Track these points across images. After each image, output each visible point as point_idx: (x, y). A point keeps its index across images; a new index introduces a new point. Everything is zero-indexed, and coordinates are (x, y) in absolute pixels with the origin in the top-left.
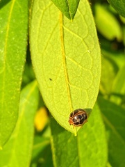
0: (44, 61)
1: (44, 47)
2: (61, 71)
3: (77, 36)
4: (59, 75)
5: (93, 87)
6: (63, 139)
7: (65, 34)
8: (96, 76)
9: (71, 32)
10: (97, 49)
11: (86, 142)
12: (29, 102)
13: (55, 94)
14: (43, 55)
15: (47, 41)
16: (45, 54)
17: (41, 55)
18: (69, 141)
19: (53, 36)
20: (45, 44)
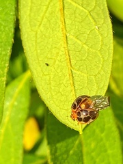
0: (38, 41)
1: (38, 23)
2: (61, 53)
3: (81, 8)
4: (59, 58)
5: (102, 72)
6: (64, 149)
7: (66, 5)
8: (106, 58)
9: (74, 3)
10: (107, 25)
11: (93, 154)
12: (16, 103)
13: (53, 83)
14: (37, 33)
15: (42, 15)
16: (39, 32)
17: (34, 33)
18: (71, 152)
19: (49, 9)
20: (40, 19)
